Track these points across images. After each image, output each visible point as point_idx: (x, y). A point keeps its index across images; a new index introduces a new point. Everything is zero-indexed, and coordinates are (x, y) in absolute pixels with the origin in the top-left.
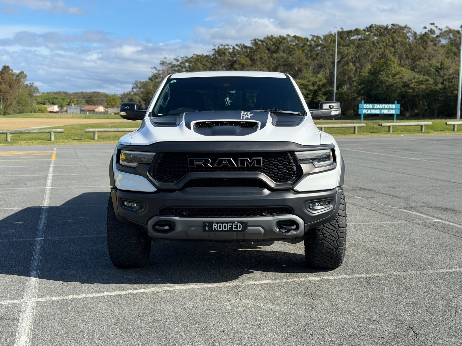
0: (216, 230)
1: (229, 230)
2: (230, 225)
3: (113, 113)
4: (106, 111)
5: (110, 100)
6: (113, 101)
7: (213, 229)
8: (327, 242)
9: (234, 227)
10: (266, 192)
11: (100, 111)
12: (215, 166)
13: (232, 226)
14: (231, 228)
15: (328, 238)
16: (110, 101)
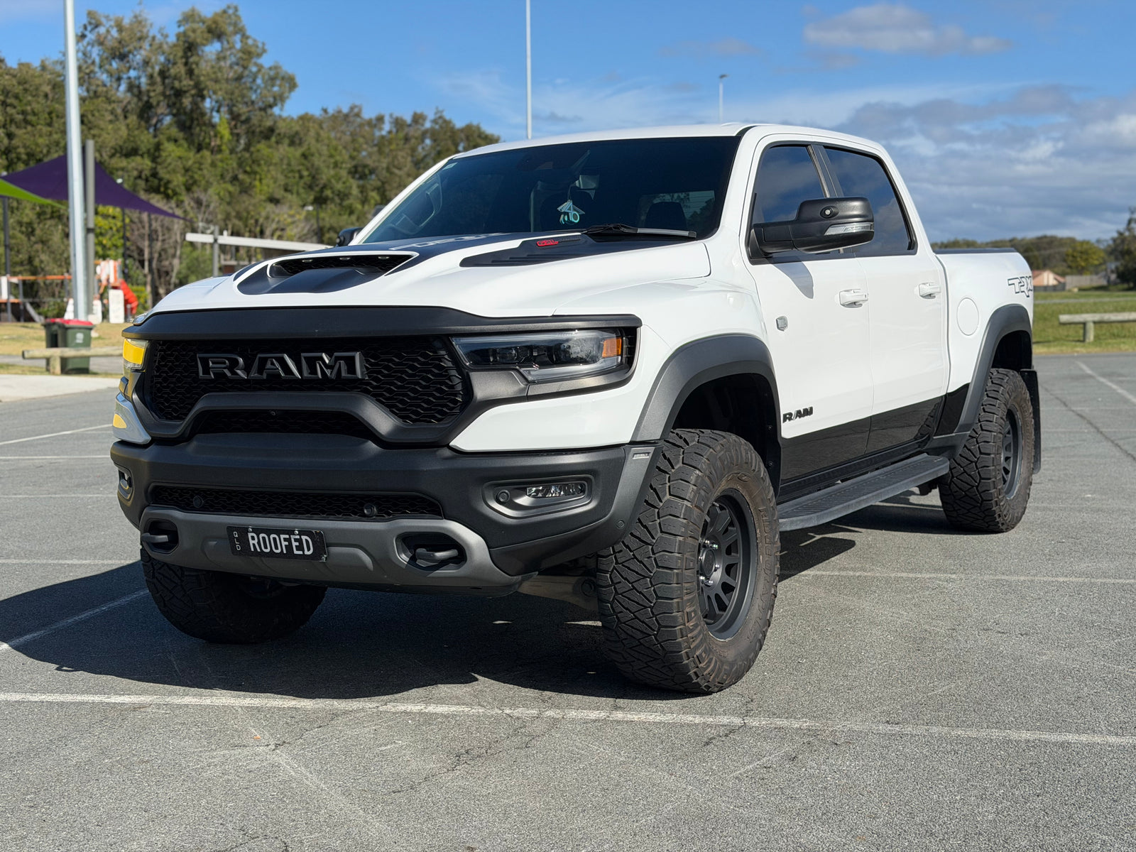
0: (259, 550)
1: (285, 552)
2: (285, 540)
3: (1076, 287)
4: (1059, 282)
5: (1075, 254)
6: (1081, 258)
7: (252, 549)
8: (627, 609)
9: (295, 544)
10: (372, 446)
11: (1045, 283)
12: (254, 375)
13: (288, 540)
14: (289, 547)
15: (629, 599)
16: (1073, 256)
